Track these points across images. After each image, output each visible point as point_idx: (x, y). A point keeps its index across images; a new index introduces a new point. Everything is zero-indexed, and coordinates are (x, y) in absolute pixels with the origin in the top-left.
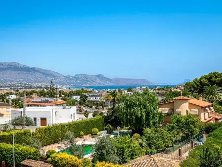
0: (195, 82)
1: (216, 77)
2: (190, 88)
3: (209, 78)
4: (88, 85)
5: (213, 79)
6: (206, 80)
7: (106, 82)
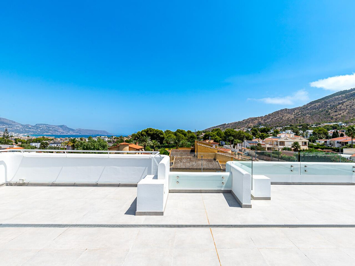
0: (138, 134)
1: (151, 131)
2: (135, 138)
3: (147, 132)
4: (49, 134)
5: (149, 132)
6: (145, 133)
7: (68, 132)
